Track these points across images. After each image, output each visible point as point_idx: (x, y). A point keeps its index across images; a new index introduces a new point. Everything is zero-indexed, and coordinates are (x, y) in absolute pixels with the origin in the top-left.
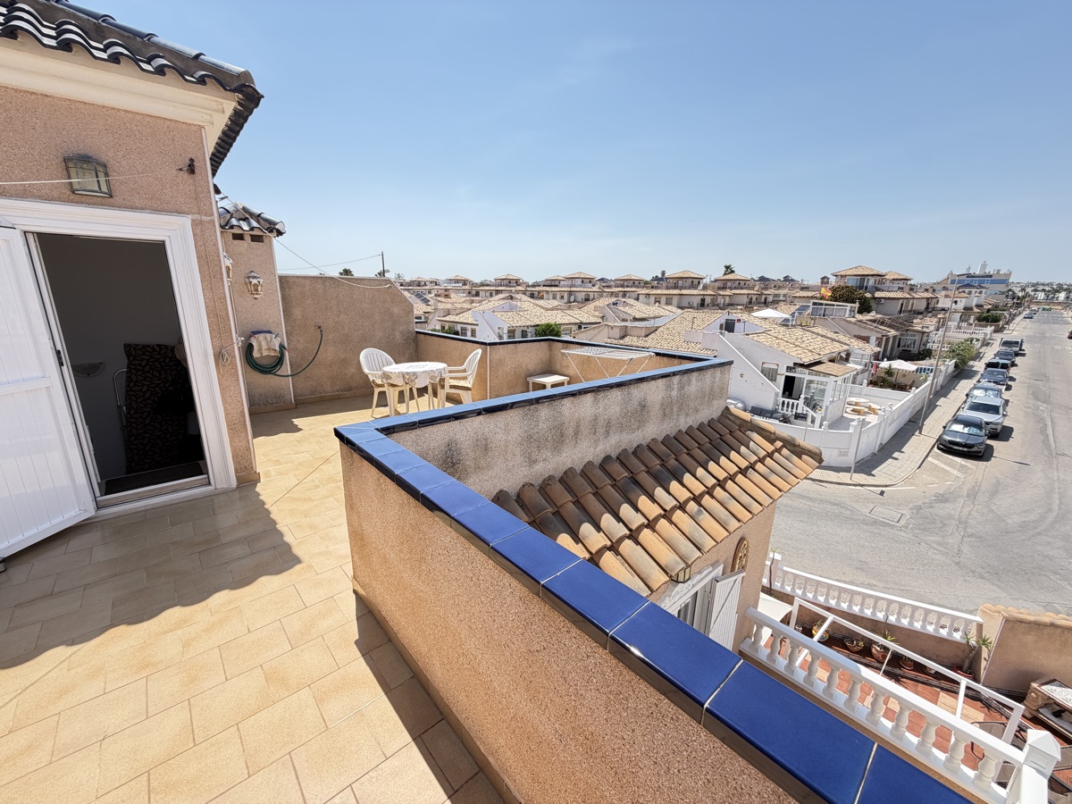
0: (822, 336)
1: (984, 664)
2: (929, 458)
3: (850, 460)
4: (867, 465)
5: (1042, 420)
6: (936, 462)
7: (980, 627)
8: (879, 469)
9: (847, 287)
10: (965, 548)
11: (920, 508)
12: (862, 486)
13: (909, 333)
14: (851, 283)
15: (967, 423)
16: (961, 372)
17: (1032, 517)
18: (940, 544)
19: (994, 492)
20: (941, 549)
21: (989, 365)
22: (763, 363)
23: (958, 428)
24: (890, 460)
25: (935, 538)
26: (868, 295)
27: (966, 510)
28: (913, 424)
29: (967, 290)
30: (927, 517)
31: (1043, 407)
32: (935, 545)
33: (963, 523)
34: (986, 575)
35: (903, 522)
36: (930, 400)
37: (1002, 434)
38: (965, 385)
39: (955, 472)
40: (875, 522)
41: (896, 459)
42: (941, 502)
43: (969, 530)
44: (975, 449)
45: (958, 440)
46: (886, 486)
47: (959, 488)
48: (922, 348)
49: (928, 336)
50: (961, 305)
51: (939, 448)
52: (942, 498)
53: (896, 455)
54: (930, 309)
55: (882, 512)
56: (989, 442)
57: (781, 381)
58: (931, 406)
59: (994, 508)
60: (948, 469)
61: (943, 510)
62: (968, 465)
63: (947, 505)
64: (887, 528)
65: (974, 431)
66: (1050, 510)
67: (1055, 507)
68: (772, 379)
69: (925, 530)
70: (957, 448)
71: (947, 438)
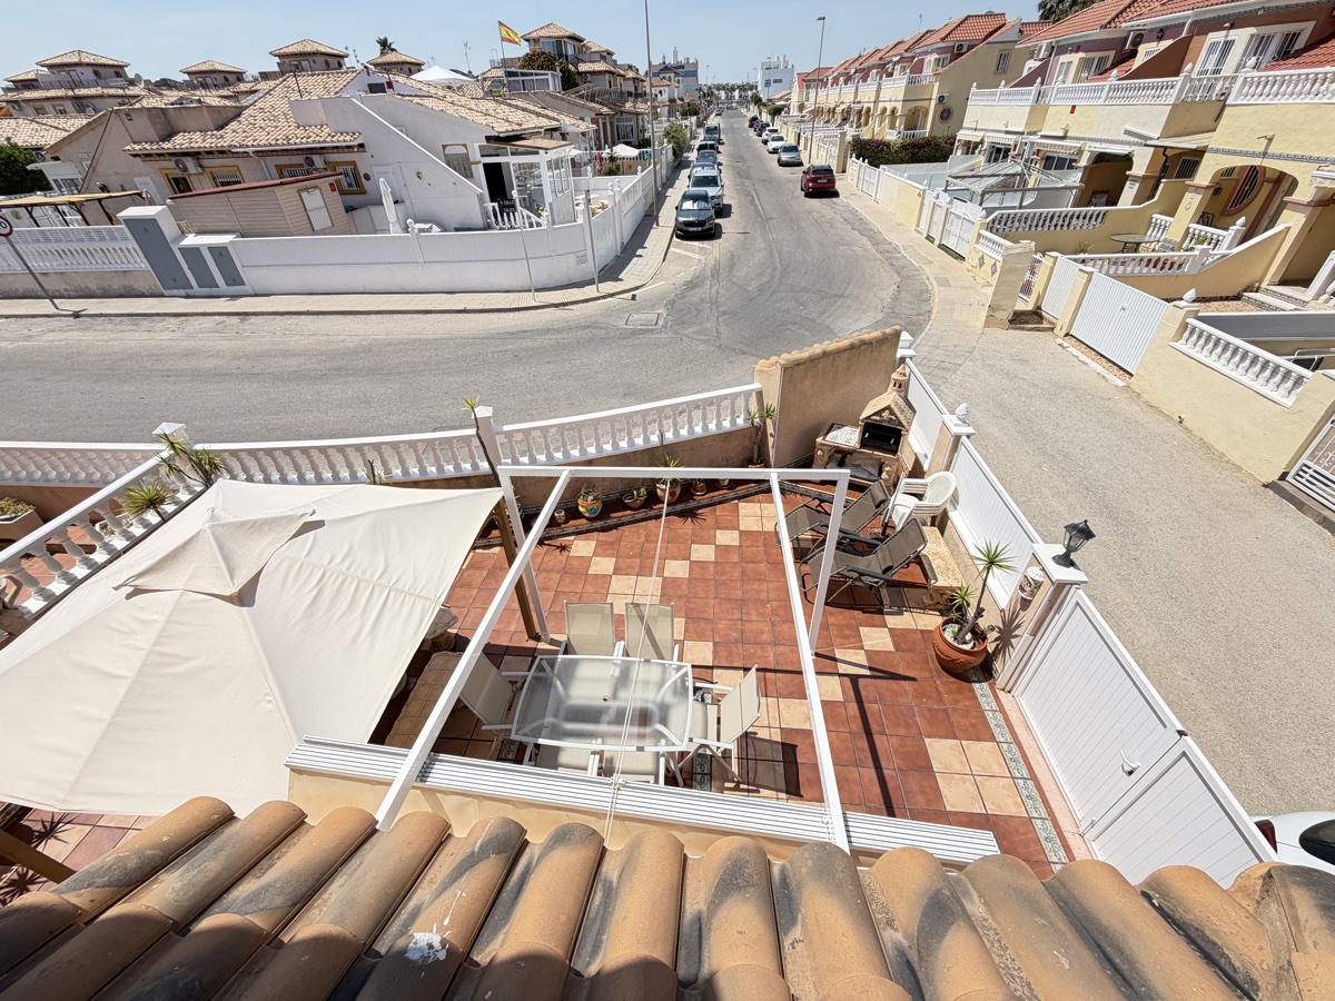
0: (525, 110)
1: (771, 441)
2: (671, 249)
3: (590, 269)
4: (611, 271)
5: (749, 193)
6: (678, 251)
7: (760, 394)
8: (625, 271)
10: (722, 329)
11: (674, 302)
12: (612, 295)
13: (625, 116)
14: (548, 47)
15: (695, 198)
16: (679, 164)
17: (765, 279)
18: (699, 333)
19: (732, 267)
20: (701, 337)
21: (702, 147)
22: (444, 147)
23: (688, 205)
24: (635, 259)
25: (694, 328)
26: (570, 67)
27: (714, 290)
28: (649, 218)
29: (667, 75)
30: (683, 306)
31: (747, 183)
32: (695, 336)
33: (714, 303)
34: (745, 349)
35: (661, 323)
36: (658, 194)
37: (723, 211)
38: (685, 173)
39: (697, 256)
40: (634, 332)
41: (640, 256)
42: (692, 289)
43: (721, 309)
44: (707, 226)
45: (691, 219)
46: (637, 288)
47: (703, 269)
48: (640, 134)
49: (643, 120)
50: (665, 97)
51: (678, 237)
52: (691, 285)
53: (639, 252)
54: (638, 95)
55: (638, 319)
56: (717, 221)
57: (480, 172)
58: (660, 198)
59: (735, 280)
60: (690, 254)
61: (694, 297)
62: (705, 246)
63: (697, 290)
64: (647, 336)
65: (703, 205)
66: (775, 269)
67: (778, 264)
68: (469, 175)
69: (683, 323)
70: (692, 229)
71: (681, 219)
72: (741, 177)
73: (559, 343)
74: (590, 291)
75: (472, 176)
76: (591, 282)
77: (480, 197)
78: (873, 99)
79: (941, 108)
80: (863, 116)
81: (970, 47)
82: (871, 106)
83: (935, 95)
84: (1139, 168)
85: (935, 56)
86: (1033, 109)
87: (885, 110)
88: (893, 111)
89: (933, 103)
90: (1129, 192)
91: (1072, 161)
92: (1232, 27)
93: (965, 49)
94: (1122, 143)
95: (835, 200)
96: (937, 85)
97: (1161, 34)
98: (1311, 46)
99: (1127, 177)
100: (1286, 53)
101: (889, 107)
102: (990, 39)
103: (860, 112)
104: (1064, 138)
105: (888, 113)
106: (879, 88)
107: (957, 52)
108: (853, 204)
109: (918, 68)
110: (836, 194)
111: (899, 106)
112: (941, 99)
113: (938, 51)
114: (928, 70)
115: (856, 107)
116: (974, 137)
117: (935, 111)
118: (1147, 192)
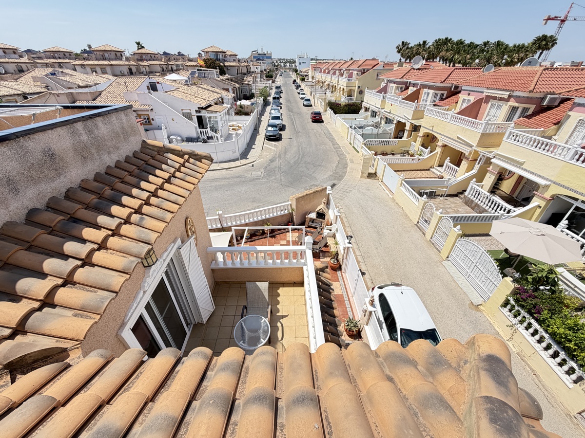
0: (208, 90)
1: (294, 217)
2: (264, 145)
3: (237, 155)
4: (244, 155)
5: (292, 120)
6: (267, 146)
7: (291, 205)
8: (249, 155)
9: (211, 59)
10: (282, 178)
11: (266, 167)
12: (245, 165)
13: (244, 85)
14: (213, 57)
15: (273, 126)
16: (266, 103)
17: (296, 159)
18: (275, 179)
19: (285, 153)
20: (276, 181)
21: (274, 98)
22: (182, 110)
23: (270, 129)
24: (252, 150)
25: (273, 178)
26: (222, 64)
27: (279, 163)
28: (256, 131)
29: (259, 62)
30: (269, 170)
31: (291, 114)
32: (274, 181)
33: (280, 168)
34: (289, 185)
35: (262, 175)
36: (259, 118)
37: (283, 128)
38: (268, 108)
39: (273, 148)
40: (254, 179)
41: (254, 148)
42: (272, 162)
43: (282, 170)
44: (277, 137)
45: (271, 134)
46: (253, 162)
47: (276, 154)
48: (251, 93)
49: (251, 86)
50: (259, 70)
51: (267, 140)
52: (272, 161)
53: (253, 147)
54: (249, 73)
55: (256, 174)
56: (280, 132)
57: (195, 119)
58: (260, 121)
59: (286, 159)
60: (271, 147)
61: (273, 165)
62: (276, 144)
63: (274, 163)
64: (258, 180)
65: (275, 129)
66: (300, 154)
67: (301, 152)
68: (191, 119)
69: (270, 176)
70: (271, 138)
71: (268, 134)
72: (289, 111)
73: (229, 183)
74: (237, 163)
75: (192, 120)
76: (237, 159)
77: (196, 128)
78: (337, 83)
79: (359, 90)
80: (333, 88)
81: (368, 71)
82: (336, 85)
83: (357, 86)
84: (408, 127)
85: (356, 72)
86: (382, 101)
87: (340, 88)
88: (343, 89)
89: (356, 88)
90: (406, 134)
91: (393, 121)
92: (429, 89)
93: (366, 71)
94: (403, 118)
95: (322, 124)
96: (357, 82)
97: (414, 85)
98: (447, 98)
99: (405, 129)
100: (442, 99)
101: (342, 87)
102: (374, 68)
103: (333, 86)
104: (390, 113)
105: (342, 89)
106: (338, 81)
107: (363, 72)
108: (329, 127)
109: (350, 76)
110: (322, 122)
111: (345, 88)
112: (359, 87)
113: (357, 71)
114: (354, 76)
115: (331, 84)
116: (368, 106)
117: (357, 91)
118: (410, 136)
